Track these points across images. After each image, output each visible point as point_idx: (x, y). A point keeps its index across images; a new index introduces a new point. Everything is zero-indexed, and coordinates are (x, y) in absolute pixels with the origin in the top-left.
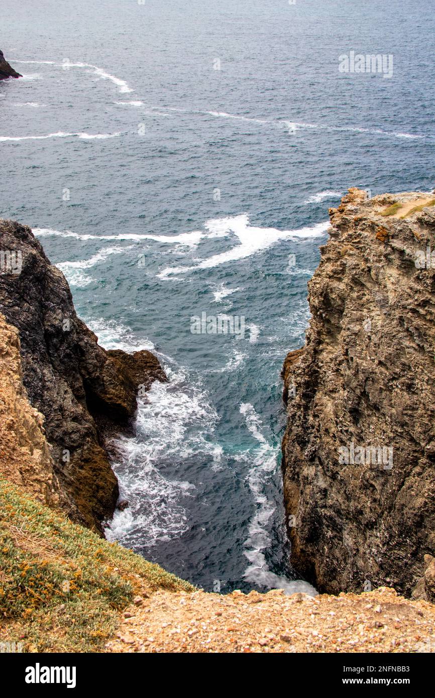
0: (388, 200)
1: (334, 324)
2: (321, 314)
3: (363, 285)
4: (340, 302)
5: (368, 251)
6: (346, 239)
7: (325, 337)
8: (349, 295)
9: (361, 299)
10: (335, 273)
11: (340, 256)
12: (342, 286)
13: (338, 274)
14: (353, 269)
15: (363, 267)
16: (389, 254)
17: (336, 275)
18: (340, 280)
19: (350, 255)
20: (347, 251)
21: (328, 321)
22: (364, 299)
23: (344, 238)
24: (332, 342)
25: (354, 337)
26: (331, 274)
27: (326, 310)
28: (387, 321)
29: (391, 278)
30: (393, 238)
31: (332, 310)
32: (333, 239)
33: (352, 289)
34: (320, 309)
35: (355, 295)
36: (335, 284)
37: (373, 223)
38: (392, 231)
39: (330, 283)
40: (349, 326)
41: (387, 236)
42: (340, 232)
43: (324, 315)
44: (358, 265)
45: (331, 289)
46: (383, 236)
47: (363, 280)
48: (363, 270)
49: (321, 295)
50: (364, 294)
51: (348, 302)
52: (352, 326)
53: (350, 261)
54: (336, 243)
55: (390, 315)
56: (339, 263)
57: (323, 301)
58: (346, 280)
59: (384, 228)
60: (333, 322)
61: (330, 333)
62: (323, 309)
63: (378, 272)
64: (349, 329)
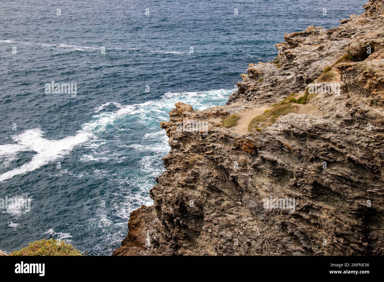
0: (221, 112)
1: (192, 229)
2: (178, 221)
3: (220, 192)
4: (197, 209)
5: (227, 161)
6: (191, 150)
7: (182, 242)
8: (206, 202)
9: (220, 205)
10: (187, 182)
11: (188, 166)
12: (197, 194)
13: (191, 182)
14: (208, 177)
15: (216, 175)
16: (259, 165)
17: (190, 184)
18: (193, 188)
19: (199, 164)
20: (196, 161)
21: (185, 227)
22: (224, 204)
23: (188, 149)
24: (190, 246)
25: (229, 243)
26: (184, 183)
27: (182, 217)
28: (267, 227)
29: (264, 186)
30: (260, 149)
31: (187, 217)
32: (175, 150)
33: (208, 196)
34: (177, 216)
35: (213, 201)
36: (190, 192)
37: (226, 136)
38: (259, 143)
39: (185, 192)
40: (221, 233)
41: (255, 148)
42: (181, 143)
43: (181, 222)
44: (211, 173)
45: (187, 198)
46: (250, 148)
47: (220, 186)
48: (216, 178)
49: (177, 203)
50: (222, 200)
51: (206, 208)
52: (224, 232)
53: (204, 171)
54: (181, 154)
55: (267, 221)
56: (190, 172)
57: (179, 209)
58: (200, 188)
59: (250, 141)
60: (190, 227)
61: (187, 238)
62: (180, 216)
63: (246, 181)
64: (222, 236)
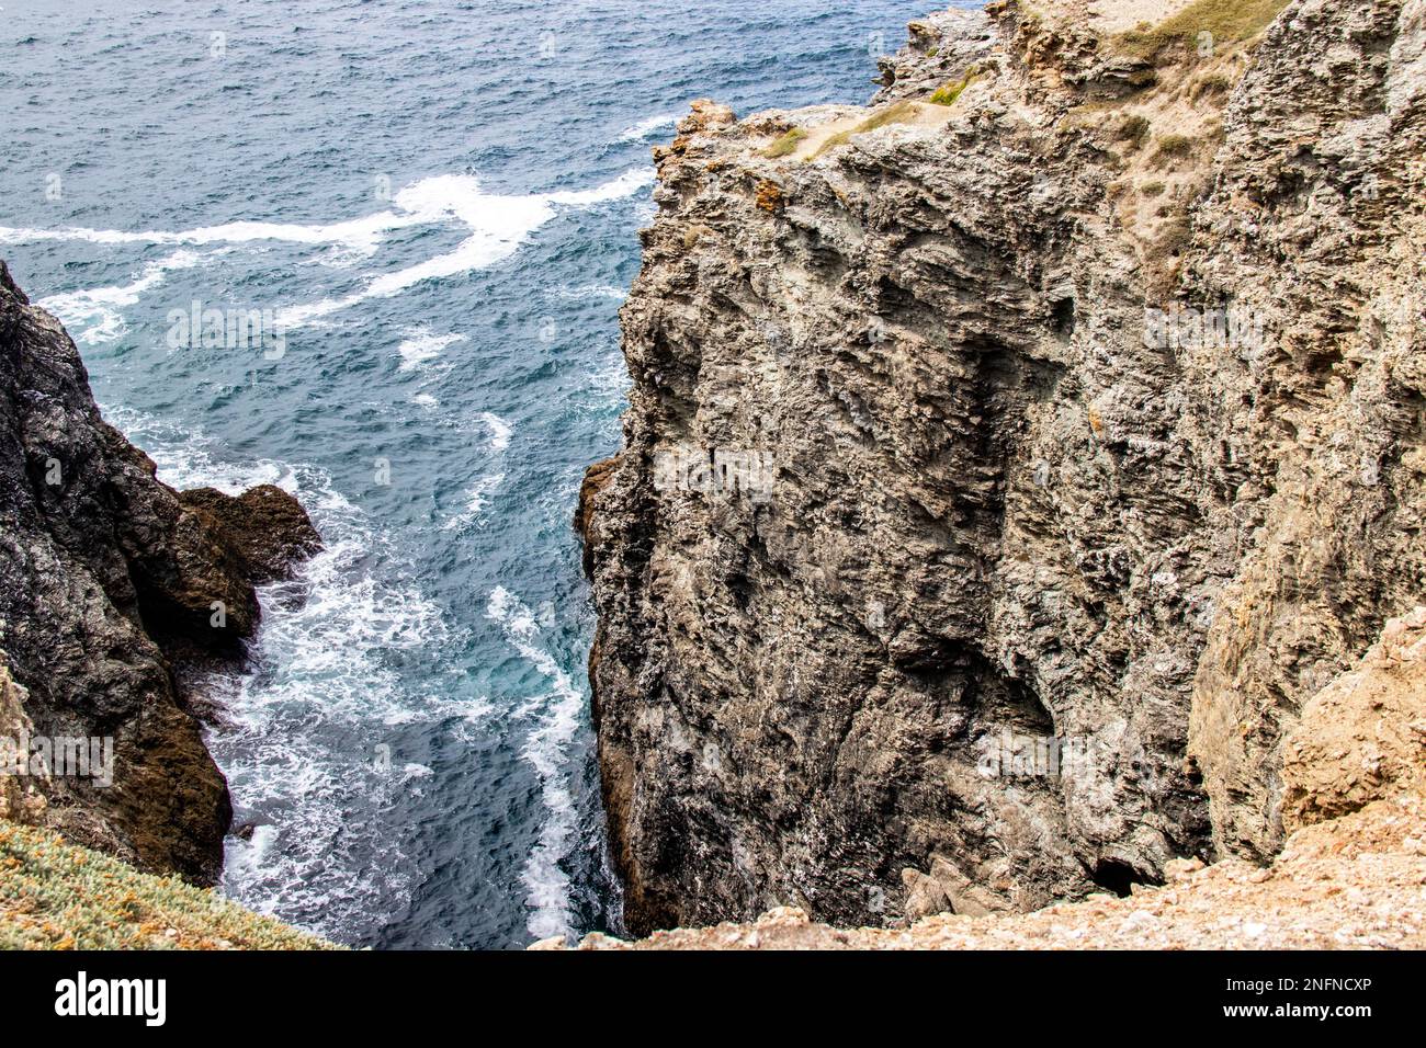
0: (776, 123)
1: (680, 398)
2: (652, 377)
3: (736, 309)
4: (690, 349)
5: (742, 234)
6: (694, 211)
7: (663, 426)
8: (708, 333)
9: (734, 339)
10: (675, 286)
11: (683, 248)
12: (692, 313)
13: (683, 287)
14: (713, 274)
15: (735, 269)
16: (786, 239)
17: (679, 291)
18: (686, 300)
19: (705, 246)
20: (697, 237)
21: (668, 392)
22: (742, 338)
23: (689, 209)
24: (680, 437)
25: (724, 421)
26: (668, 289)
27: (661, 368)
28: (793, 383)
29: (794, 290)
30: (791, 204)
31: (673, 368)
32: (666, 212)
33: (713, 318)
34: (649, 365)
35: (720, 331)
36: (677, 310)
37: (748, 174)
38: (790, 188)
39: (667, 309)
40: (712, 399)
41: (780, 200)
42: (680, 197)
43: (658, 379)
44: (723, 266)
45: (670, 322)
46: (771, 200)
47: (735, 297)
48: (734, 276)
49: (649, 335)
50: (740, 329)
51: (707, 347)
52: (719, 397)
53: (706, 259)
54: (674, 221)
55: (796, 368)
56: (682, 264)
57: (654, 349)
58: (699, 300)
59: (771, 183)
60: (678, 392)
61: (673, 417)
62: (655, 366)
63: (766, 279)
64: (712, 405)
